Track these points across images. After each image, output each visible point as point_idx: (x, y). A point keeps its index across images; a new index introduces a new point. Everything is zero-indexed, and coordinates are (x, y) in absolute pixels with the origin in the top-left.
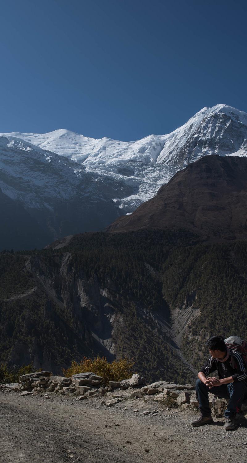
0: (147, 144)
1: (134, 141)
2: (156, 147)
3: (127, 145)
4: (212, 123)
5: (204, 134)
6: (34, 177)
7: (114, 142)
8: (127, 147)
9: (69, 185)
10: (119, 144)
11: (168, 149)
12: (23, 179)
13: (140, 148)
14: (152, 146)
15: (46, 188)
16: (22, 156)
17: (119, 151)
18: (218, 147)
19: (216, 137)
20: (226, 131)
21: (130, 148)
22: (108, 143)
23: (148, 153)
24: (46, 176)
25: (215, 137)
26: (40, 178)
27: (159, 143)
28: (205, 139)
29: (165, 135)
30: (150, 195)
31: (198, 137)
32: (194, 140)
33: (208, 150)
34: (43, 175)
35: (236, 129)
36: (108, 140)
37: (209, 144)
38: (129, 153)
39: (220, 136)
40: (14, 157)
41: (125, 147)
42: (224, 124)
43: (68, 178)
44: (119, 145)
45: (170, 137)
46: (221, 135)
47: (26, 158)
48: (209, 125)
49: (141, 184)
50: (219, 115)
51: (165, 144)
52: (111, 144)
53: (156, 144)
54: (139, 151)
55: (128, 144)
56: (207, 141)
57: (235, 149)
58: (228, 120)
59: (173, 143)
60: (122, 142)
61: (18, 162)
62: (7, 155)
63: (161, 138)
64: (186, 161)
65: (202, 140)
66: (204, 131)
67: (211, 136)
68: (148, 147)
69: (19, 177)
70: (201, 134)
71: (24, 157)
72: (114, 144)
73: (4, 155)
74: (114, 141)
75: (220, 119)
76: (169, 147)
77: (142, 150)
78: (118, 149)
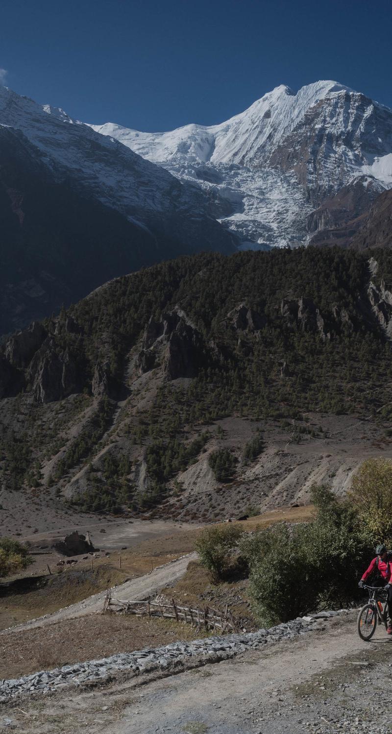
0: (189, 138)
1: (162, 133)
2: (202, 144)
3: (152, 138)
4: (341, 107)
5: (333, 124)
6: (97, 171)
7: (128, 132)
8: (151, 141)
9: (155, 190)
10: (137, 135)
11: (226, 150)
12: (83, 172)
13: (180, 145)
14: (197, 142)
15: (121, 191)
16: (71, 134)
17: (141, 146)
18: (359, 147)
19: (354, 131)
20: (369, 122)
21: (158, 143)
22: (116, 132)
23: (194, 153)
24: (113, 170)
25: (352, 131)
26: (106, 173)
27: (206, 138)
28: (337, 132)
29: (212, 127)
30: (265, 215)
31: (323, 129)
32: (319, 132)
33: (345, 150)
34: (108, 168)
35: (382, 120)
36: (117, 127)
37: (344, 140)
38: (158, 151)
39: (360, 128)
40: (56, 133)
41: (148, 140)
42: (361, 110)
43: (150, 177)
44: (137, 138)
45: (223, 130)
46: (362, 127)
47: (78, 138)
48: (337, 110)
49: (244, 197)
50: (353, 95)
51: (214, 141)
52: (123, 134)
53: (202, 140)
54: (178, 150)
55: (153, 136)
56: (340, 135)
57: (386, 152)
58: (368, 105)
59: (234, 140)
60: (140, 133)
61: (65, 144)
62: (43, 130)
63: (208, 130)
64: (310, 166)
65: (331, 134)
66: (331, 119)
67: (346, 127)
68: (191, 143)
69: (76, 169)
70: (328, 124)
71: (74, 134)
72: (128, 134)
73: (39, 129)
74: (127, 130)
75: (355, 102)
76: (228, 145)
77: (183, 148)
78: (139, 144)
